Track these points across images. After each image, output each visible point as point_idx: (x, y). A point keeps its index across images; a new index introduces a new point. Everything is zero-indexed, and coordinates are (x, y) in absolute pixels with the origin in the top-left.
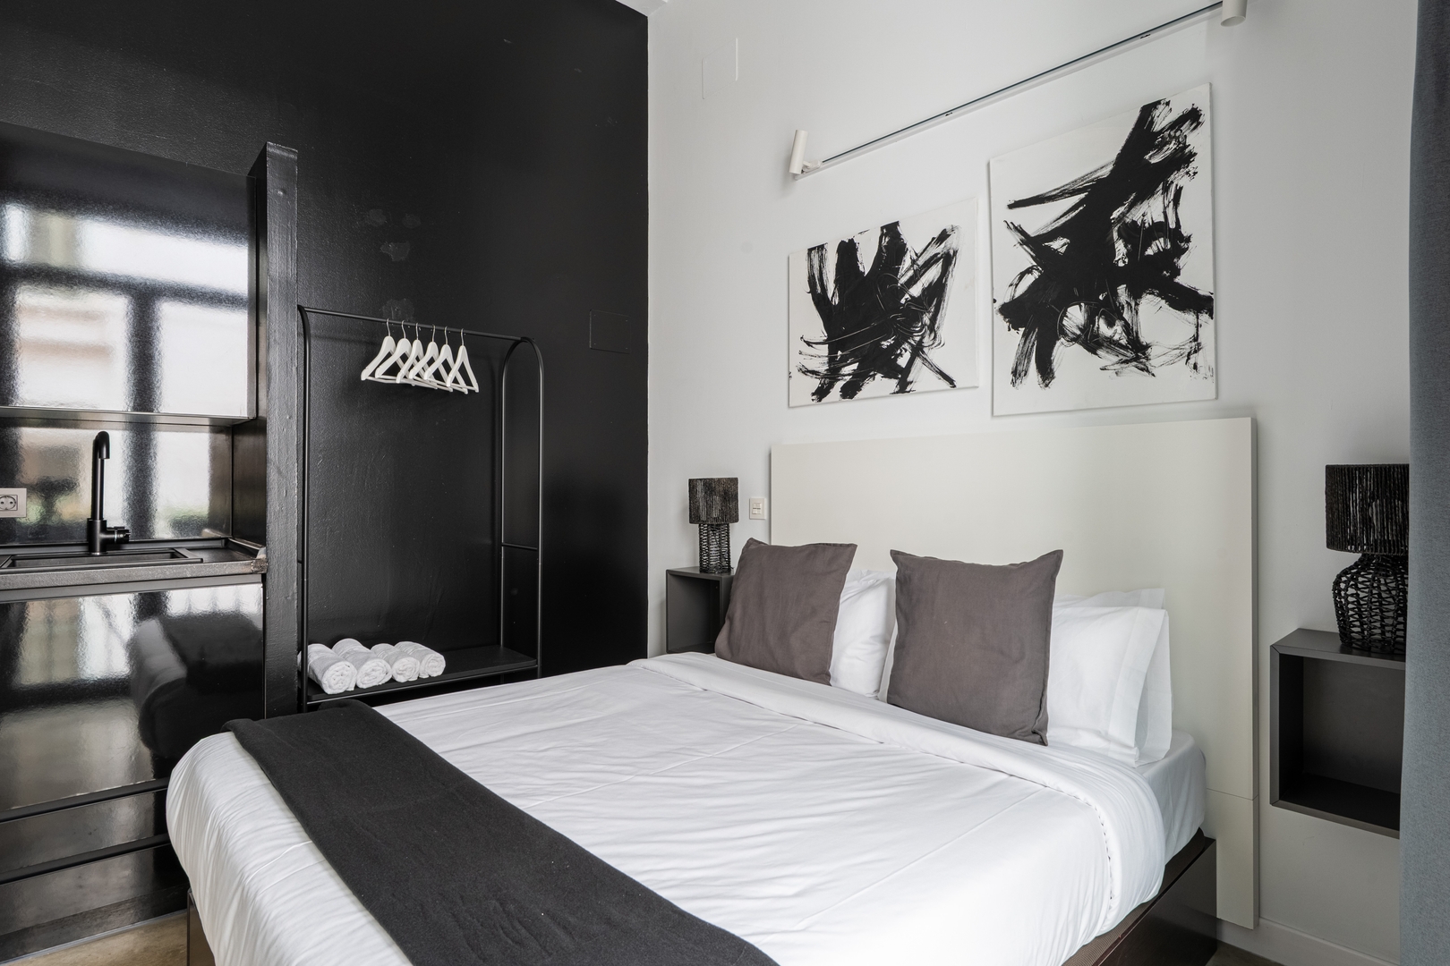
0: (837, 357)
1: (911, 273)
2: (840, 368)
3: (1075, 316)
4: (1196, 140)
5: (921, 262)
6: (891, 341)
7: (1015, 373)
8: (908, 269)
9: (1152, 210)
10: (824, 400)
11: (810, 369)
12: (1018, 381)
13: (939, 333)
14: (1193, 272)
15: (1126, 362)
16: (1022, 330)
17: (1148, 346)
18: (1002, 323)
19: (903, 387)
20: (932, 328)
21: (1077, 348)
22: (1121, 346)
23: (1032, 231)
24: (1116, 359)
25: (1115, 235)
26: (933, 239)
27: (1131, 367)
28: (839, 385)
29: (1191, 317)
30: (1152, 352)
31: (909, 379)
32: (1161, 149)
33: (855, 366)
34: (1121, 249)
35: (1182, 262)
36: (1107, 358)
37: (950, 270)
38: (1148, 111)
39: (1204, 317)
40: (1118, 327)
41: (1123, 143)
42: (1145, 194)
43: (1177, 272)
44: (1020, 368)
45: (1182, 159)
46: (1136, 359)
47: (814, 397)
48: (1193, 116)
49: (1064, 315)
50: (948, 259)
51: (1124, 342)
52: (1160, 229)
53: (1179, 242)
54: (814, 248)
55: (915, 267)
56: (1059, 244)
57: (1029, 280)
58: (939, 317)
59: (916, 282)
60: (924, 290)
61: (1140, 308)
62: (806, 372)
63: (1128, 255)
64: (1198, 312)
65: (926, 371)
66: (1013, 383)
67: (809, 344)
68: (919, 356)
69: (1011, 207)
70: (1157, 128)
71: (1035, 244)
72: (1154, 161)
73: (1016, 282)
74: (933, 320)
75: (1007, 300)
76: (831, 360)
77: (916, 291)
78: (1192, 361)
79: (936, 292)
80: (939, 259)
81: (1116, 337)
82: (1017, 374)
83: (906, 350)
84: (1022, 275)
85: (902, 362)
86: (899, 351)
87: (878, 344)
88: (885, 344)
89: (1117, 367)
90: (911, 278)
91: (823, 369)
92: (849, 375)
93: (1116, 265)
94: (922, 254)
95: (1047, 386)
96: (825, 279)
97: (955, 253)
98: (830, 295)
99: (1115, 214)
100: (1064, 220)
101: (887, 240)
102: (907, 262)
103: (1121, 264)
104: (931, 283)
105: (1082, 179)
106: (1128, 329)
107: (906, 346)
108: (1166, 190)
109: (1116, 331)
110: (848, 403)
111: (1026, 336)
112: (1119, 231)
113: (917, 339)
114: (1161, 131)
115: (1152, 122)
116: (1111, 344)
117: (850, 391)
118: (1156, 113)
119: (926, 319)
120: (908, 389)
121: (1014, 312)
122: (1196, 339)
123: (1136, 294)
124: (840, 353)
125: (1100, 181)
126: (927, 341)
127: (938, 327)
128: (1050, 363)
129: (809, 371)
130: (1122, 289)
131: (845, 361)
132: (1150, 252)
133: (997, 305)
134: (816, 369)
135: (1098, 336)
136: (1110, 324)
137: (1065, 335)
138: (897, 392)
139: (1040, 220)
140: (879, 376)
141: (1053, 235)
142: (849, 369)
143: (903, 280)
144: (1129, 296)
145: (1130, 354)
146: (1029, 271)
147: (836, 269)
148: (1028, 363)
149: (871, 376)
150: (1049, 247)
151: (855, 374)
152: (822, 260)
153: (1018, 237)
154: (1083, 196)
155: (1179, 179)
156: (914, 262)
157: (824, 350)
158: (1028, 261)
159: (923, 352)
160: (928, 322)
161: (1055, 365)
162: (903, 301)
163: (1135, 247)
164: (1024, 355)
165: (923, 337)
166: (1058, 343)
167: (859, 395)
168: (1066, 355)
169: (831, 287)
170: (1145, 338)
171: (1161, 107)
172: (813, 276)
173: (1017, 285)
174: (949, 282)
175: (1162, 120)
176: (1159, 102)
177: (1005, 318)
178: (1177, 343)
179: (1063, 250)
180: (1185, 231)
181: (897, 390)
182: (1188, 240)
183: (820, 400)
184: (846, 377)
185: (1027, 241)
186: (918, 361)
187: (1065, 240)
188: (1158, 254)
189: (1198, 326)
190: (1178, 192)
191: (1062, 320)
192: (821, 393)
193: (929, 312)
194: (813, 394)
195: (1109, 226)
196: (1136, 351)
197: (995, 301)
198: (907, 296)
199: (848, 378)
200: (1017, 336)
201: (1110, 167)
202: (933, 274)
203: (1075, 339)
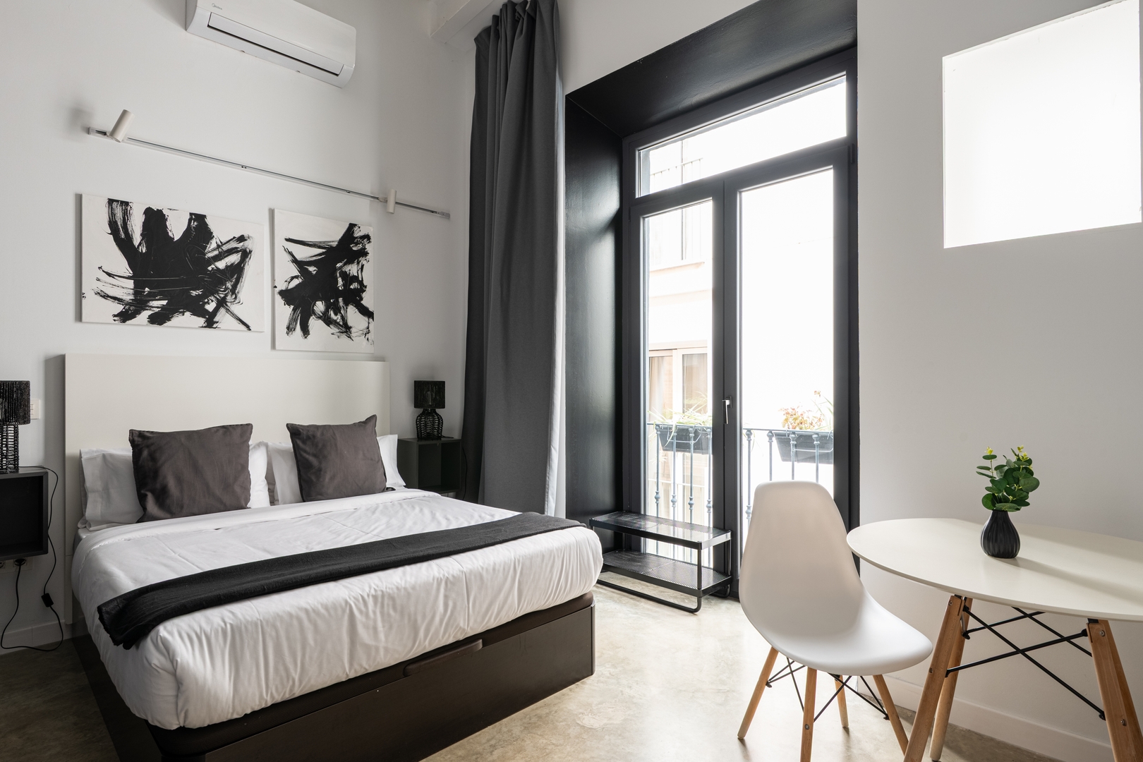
0: (144, 292)
1: (216, 253)
2: (149, 301)
3: (320, 306)
4: (369, 248)
5: (225, 248)
6: (199, 292)
7: (288, 328)
8: (214, 250)
9: (353, 269)
10: (128, 322)
11: (111, 294)
12: (290, 333)
13: (239, 296)
14: (367, 300)
15: (342, 332)
16: (292, 307)
17: (351, 327)
18: (280, 301)
19: (210, 323)
20: (233, 291)
21: (321, 322)
22: (340, 325)
23: (299, 257)
24: (338, 331)
25: (338, 275)
26: (234, 238)
27: (344, 336)
28: (146, 314)
29: (366, 319)
30: (353, 330)
31: (216, 319)
32: (356, 245)
33: (165, 302)
34: (340, 282)
35: (364, 295)
36: (334, 330)
37: (247, 260)
38: (352, 226)
39: (371, 320)
40: (339, 316)
41: (342, 235)
42: (350, 262)
43: (362, 299)
44: (291, 326)
45: (363, 253)
46: (346, 332)
47: (116, 318)
48: (367, 237)
49: (315, 304)
50: (246, 254)
51: (341, 323)
52: (355, 279)
53: (362, 288)
54: (117, 201)
55: (220, 250)
56: (312, 269)
57: (296, 282)
58: (239, 286)
59: (221, 260)
60: (227, 267)
61: (348, 310)
62: (106, 296)
63: (343, 285)
64: (369, 318)
65: (228, 316)
66: (288, 334)
67: (109, 275)
68: (223, 306)
69: (287, 240)
70: (356, 235)
71: (300, 264)
72: (355, 249)
73: (289, 280)
74: (235, 286)
75: (284, 288)
76: (137, 291)
77: (221, 265)
78: (367, 337)
79: (236, 271)
80: (239, 251)
81: (338, 321)
82: (290, 329)
83: (212, 301)
84: (293, 278)
85: (210, 307)
86: (206, 300)
87: (188, 292)
88: (194, 293)
89: (339, 334)
90: (216, 256)
91: (128, 297)
92: (158, 307)
93: (338, 288)
94: (225, 243)
95: (306, 338)
96: (130, 229)
97: (250, 252)
98: (136, 243)
99: (338, 265)
100: (315, 258)
101: (195, 223)
102: (213, 244)
103: (340, 288)
104: (232, 264)
105: (324, 242)
106: (343, 318)
107: (212, 298)
108: (358, 263)
109: (338, 318)
110: (156, 328)
111: (294, 310)
112: (340, 273)
113: (222, 296)
114: (357, 238)
115: (353, 232)
116: (335, 323)
117: (158, 319)
118: (356, 229)
119: (229, 285)
120: (215, 326)
121: (288, 296)
122: (368, 328)
123: (346, 304)
124: (147, 289)
125: (331, 247)
126: (229, 298)
127: (238, 292)
128: (308, 327)
129: (108, 296)
130: (340, 299)
131: (152, 296)
132: (352, 287)
133: (277, 290)
134: (118, 297)
135: (330, 318)
136: (336, 314)
137: (315, 315)
138: (205, 327)
139: (304, 253)
140: (188, 314)
141: (310, 263)
142: (158, 304)
143: (210, 255)
144: (344, 304)
145: (344, 330)
146: (296, 277)
147: (143, 226)
148: (296, 324)
149: (180, 312)
150: (307, 269)
151: (163, 307)
152: (126, 214)
153: (289, 258)
154: (324, 250)
155: (363, 261)
156: (219, 247)
157: (131, 284)
158: (296, 273)
159: (227, 305)
160: (230, 287)
161: (310, 328)
162: (210, 268)
163: (346, 282)
164: (293, 320)
165: (226, 295)
166: (311, 318)
167: (168, 324)
168: (315, 324)
169: (137, 239)
170: (350, 324)
171: (357, 228)
172: (116, 222)
173: (289, 282)
174: (246, 267)
175: (358, 233)
176: (356, 225)
177: (282, 298)
178: (362, 328)
179: (314, 273)
180: (365, 283)
181: (204, 325)
182: (366, 287)
183: (124, 321)
184: (154, 309)
185: (295, 261)
186: (222, 310)
187: (315, 268)
188: (355, 289)
189: (369, 323)
190: (363, 266)
191: (313, 307)
192: (124, 316)
193: (231, 281)
194: (115, 316)
195: (335, 270)
196: (346, 329)
197: (275, 287)
198: (213, 266)
199: (157, 310)
200: (289, 310)
201: (336, 243)
202: (234, 259)
203: (320, 318)
